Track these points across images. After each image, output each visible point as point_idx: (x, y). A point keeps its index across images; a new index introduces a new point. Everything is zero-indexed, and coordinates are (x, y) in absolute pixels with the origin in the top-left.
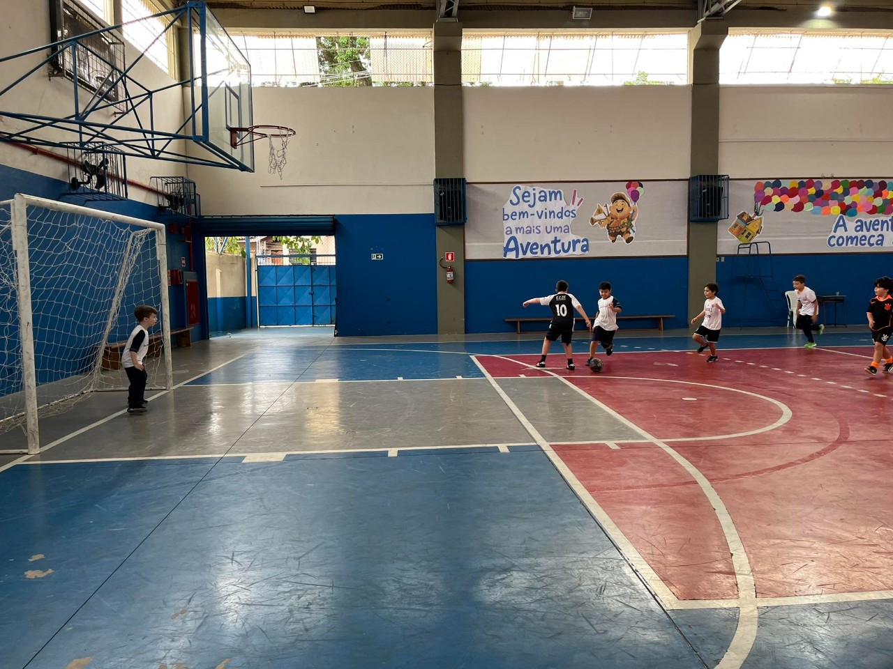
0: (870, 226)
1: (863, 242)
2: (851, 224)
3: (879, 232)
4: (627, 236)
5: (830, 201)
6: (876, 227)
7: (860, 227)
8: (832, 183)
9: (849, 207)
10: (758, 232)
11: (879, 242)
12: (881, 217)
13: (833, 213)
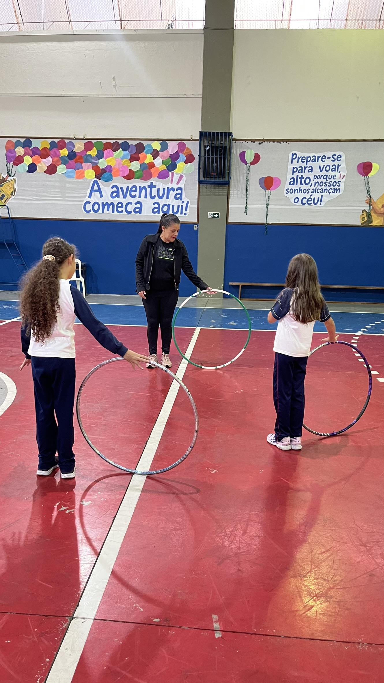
0: (127, 192)
1: (120, 209)
2: (107, 189)
3: (137, 199)
5: (83, 164)
6: (133, 194)
7: (116, 192)
8: (84, 144)
9: (104, 171)
10: (12, 194)
11: (137, 210)
12: (139, 183)
13: (86, 177)
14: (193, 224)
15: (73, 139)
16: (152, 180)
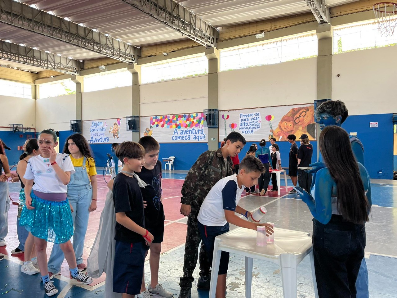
0: (185, 132)
1: (183, 138)
2: (179, 131)
3: (189, 134)
4: (117, 136)
5: (172, 123)
6: (187, 133)
7: (182, 132)
8: (172, 116)
9: (178, 125)
11: (189, 138)
12: (189, 129)
13: (173, 127)
14: (207, 143)
15: (169, 115)
16: (193, 127)
